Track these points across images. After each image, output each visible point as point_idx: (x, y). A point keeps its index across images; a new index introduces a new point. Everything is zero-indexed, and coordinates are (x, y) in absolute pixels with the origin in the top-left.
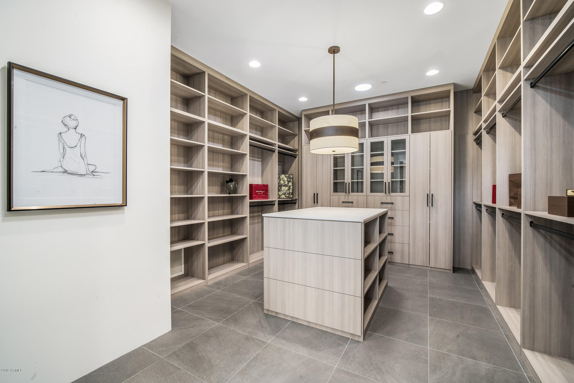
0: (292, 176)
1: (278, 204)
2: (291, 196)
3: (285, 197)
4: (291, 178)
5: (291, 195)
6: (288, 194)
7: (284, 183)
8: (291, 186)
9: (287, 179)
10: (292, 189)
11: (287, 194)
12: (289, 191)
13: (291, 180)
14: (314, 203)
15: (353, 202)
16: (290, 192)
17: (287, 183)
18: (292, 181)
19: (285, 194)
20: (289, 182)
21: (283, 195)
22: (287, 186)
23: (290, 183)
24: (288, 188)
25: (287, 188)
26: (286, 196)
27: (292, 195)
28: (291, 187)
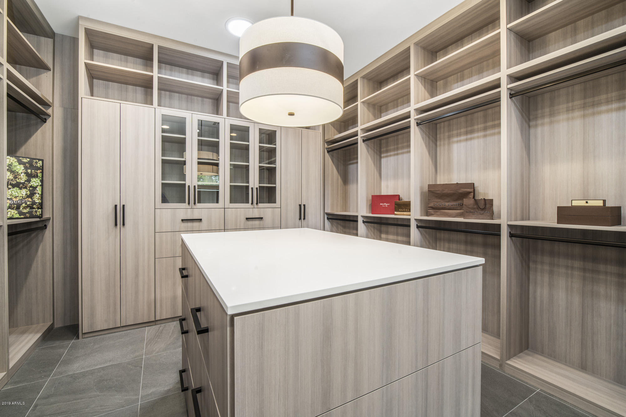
0: (41, 162)
1: (9, 234)
2: (36, 212)
3: (18, 216)
4: (38, 168)
5: (38, 208)
6: (28, 206)
7: (15, 177)
8: (36, 187)
9: (26, 168)
10: (42, 194)
11: (25, 208)
12: (30, 200)
13: (39, 171)
14: (116, 225)
15: (201, 220)
16: (34, 203)
17: (23, 178)
18: (40, 175)
19: (18, 208)
20: (30, 176)
21: (12, 211)
22: (26, 188)
23: (33, 180)
24: (28, 193)
25: (24, 192)
26: (20, 213)
27: (40, 210)
28: (39, 190)
